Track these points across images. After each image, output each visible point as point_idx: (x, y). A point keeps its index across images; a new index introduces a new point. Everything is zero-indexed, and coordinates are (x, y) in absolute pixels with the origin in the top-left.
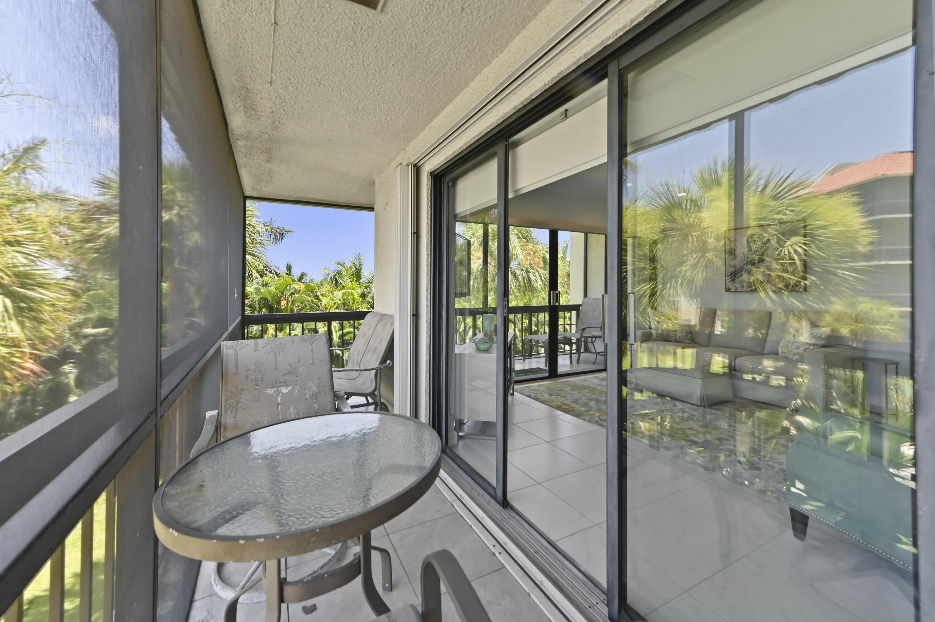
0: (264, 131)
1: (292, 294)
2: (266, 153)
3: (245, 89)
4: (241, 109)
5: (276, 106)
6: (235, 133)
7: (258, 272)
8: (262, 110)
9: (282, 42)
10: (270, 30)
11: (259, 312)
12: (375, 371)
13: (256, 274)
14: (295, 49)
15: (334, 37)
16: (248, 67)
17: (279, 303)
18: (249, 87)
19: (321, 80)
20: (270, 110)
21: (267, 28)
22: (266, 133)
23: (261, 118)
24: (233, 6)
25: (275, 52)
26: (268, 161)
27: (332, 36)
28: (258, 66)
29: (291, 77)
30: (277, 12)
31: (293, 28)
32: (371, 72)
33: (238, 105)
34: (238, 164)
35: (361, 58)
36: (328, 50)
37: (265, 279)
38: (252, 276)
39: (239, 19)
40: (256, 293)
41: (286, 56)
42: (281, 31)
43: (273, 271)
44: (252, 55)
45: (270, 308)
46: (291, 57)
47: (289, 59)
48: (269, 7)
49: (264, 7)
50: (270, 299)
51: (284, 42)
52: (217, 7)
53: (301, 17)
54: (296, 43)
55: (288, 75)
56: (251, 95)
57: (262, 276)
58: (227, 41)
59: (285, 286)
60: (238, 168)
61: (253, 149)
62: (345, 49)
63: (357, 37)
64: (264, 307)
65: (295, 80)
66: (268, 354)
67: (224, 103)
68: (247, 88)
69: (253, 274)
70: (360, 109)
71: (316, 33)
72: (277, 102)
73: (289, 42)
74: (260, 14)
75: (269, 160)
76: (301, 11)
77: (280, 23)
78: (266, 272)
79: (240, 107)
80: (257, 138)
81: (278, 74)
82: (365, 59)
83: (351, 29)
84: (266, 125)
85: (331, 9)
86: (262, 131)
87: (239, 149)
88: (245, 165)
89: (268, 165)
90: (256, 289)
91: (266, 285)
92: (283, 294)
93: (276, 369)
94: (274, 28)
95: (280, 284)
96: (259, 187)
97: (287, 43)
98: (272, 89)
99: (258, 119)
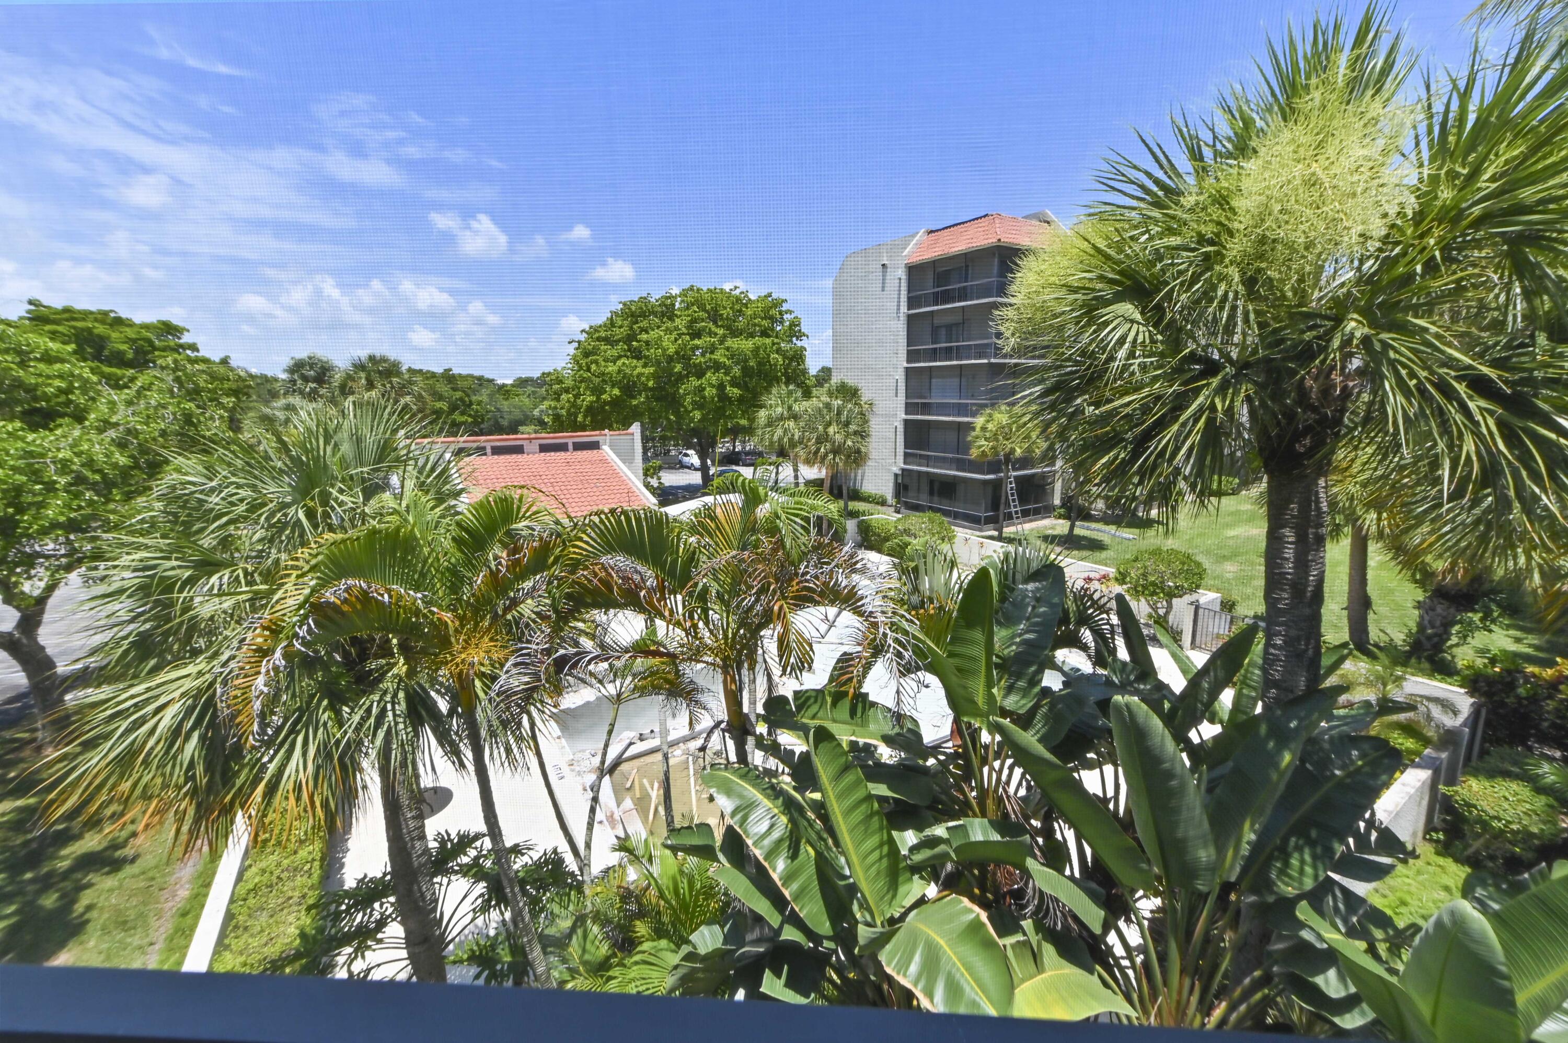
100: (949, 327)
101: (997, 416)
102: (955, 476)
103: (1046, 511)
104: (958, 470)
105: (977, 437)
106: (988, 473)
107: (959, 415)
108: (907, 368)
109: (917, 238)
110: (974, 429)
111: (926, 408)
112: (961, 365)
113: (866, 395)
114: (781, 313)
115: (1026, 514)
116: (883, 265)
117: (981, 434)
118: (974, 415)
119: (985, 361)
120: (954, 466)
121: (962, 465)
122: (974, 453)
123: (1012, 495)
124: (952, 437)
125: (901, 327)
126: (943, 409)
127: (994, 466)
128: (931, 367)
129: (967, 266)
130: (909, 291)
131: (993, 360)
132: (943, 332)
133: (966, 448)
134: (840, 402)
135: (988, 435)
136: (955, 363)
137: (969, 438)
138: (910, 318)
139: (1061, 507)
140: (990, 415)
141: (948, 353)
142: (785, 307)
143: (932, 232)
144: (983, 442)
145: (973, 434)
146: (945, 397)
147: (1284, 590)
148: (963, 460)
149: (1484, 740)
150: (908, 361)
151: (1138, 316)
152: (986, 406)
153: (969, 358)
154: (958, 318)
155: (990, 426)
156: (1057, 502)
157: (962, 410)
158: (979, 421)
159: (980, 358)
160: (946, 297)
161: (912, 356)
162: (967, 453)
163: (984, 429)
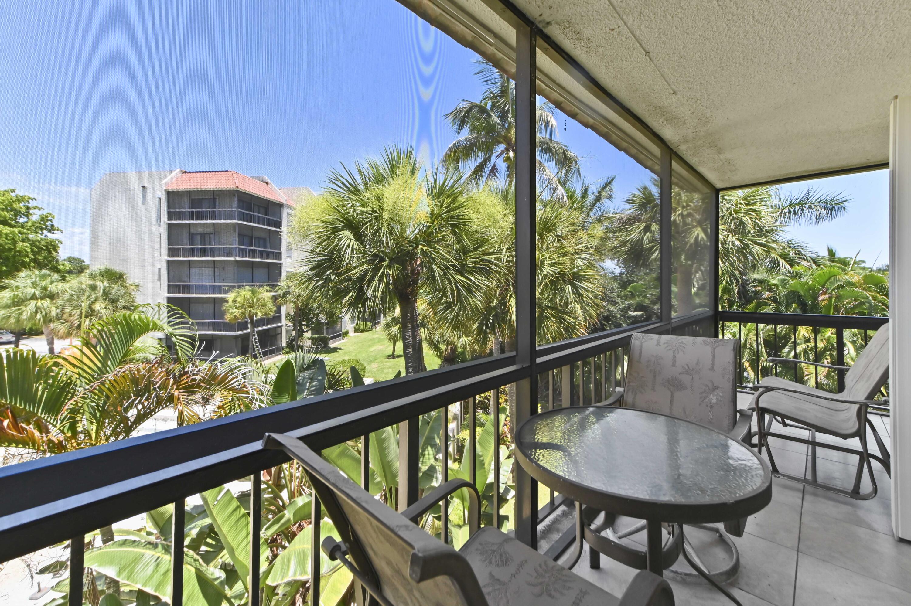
0: (697, 130)
1: (838, 287)
2: (711, 147)
3: (658, 108)
4: (665, 123)
5: (692, 107)
6: (672, 142)
7: (787, 261)
8: (683, 115)
9: (661, 60)
10: (647, 59)
11: (787, 309)
12: (857, 406)
13: (785, 263)
14: (676, 58)
15: (705, 25)
16: (649, 93)
17: (815, 298)
18: (660, 105)
19: (720, 64)
20: (690, 112)
21: (644, 60)
22: (700, 131)
23: (687, 121)
24: (612, 64)
25: (661, 71)
26: (719, 153)
27: (703, 26)
28: (656, 88)
29: (689, 79)
30: (644, 45)
31: (663, 46)
32: (775, 23)
33: (661, 122)
34: (692, 165)
35: (751, 20)
36: (707, 39)
37: (797, 268)
38: (779, 265)
39: (621, 68)
40: (784, 287)
41: (672, 67)
42: (655, 55)
43: (809, 259)
44: (646, 83)
45: (803, 305)
46: (677, 65)
47: (677, 68)
48: (635, 46)
49: (632, 49)
50: (802, 293)
51: (663, 60)
52: (604, 71)
53: (663, 34)
54: (674, 53)
55: (686, 79)
56: (665, 110)
57: (792, 266)
58: (623, 86)
59: (827, 278)
60: (695, 167)
61: (697, 148)
62: (725, 26)
63: (731, 8)
64: (794, 302)
65: (694, 79)
66: (668, 350)
67: (649, 124)
68: (659, 107)
69: (781, 263)
70: (794, 61)
71: (686, 34)
72: (691, 103)
73: (667, 57)
74: (633, 54)
75: (720, 151)
76: (661, 30)
77: (650, 50)
78: (798, 260)
79: (663, 122)
80: (695, 138)
81: (676, 83)
82: (757, 17)
83: (718, 8)
84: (695, 125)
85: (685, 9)
86: (695, 131)
87: (685, 153)
88: (699, 163)
89: (722, 156)
90: (783, 281)
91: (798, 275)
92: (823, 286)
93: (674, 365)
94: (648, 56)
95: (820, 275)
96: (727, 177)
97: (666, 59)
98: (679, 96)
99: (684, 123)
100: (203, 236)
101: (243, 293)
102: (212, 335)
103: (279, 350)
104: (214, 330)
105: (230, 307)
106: (238, 330)
107: (214, 293)
108: (168, 261)
109: (174, 174)
110: (227, 302)
111: (186, 289)
112: (214, 261)
113: (130, 279)
114: (28, 208)
115: (265, 354)
116: (143, 187)
117: (233, 305)
118: (226, 292)
119: (232, 259)
120: (212, 328)
121: (217, 326)
122: (228, 318)
123: (256, 343)
124: (209, 308)
125: (163, 231)
126: (201, 289)
127: (242, 326)
128: (189, 261)
129: (215, 199)
130: (169, 207)
131: (238, 258)
132: (198, 238)
133: (222, 314)
134: (106, 284)
135: (237, 305)
136: (209, 258)
137: (224, 308)
138: (170, 226)
139: (287, 347)
140: (238, 292)
141: (203, 252)
142: (32, 204)
143: (185, 172)
144: (234, 310)
145: (227, 305)
146: (202, 281)
147: (410, 348)
148: (219, 324)
149: (464, 414)
150: (169, 256)
151: (352, 237)
152: (234, 287)
153: (221, 256)
154: (210, 230)
155: (238, 299)
156: (284, 344)
157: (215, 289)
158: (231, 296)
159: (228, 256)
160: (200, 216)
161: (172, 252)
162: (223, 319)
163: (234, 301)
